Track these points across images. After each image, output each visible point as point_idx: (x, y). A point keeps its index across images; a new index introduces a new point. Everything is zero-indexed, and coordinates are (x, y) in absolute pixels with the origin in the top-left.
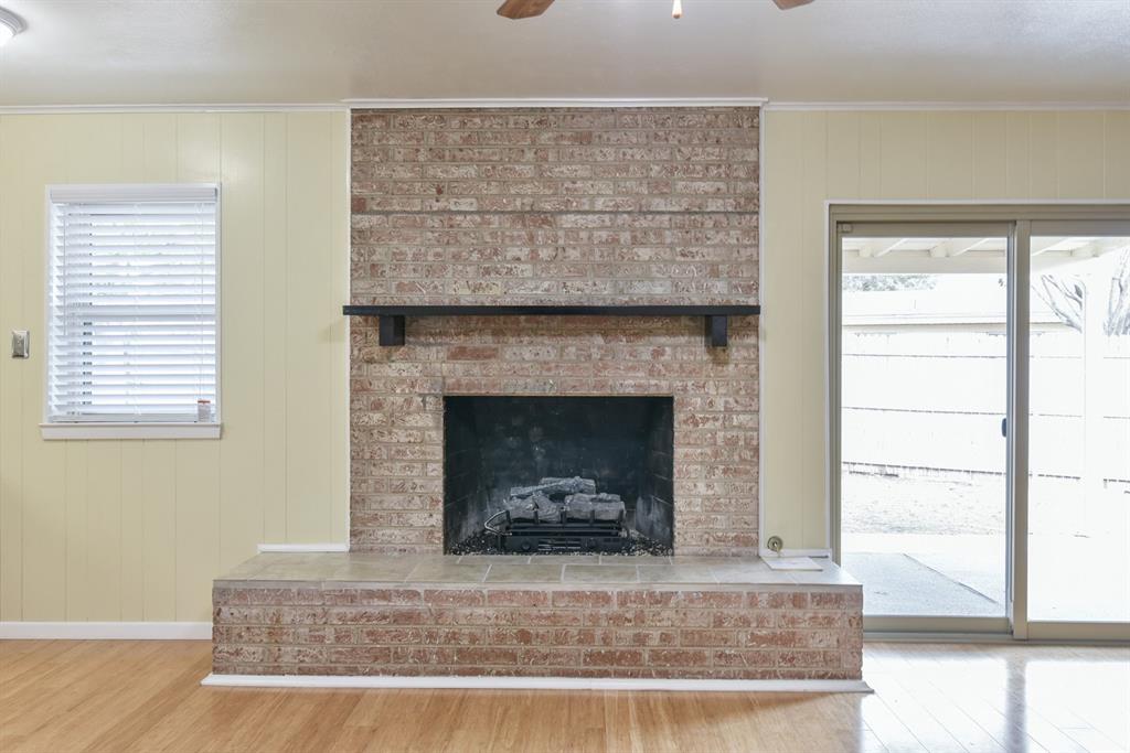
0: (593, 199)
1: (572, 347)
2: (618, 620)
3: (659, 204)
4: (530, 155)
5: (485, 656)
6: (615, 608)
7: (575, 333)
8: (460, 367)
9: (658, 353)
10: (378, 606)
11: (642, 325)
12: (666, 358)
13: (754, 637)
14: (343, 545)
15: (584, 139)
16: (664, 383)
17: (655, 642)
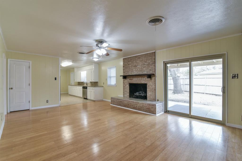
0: (140, 64)
1: (138, 79)
2: (135, 104)
3: (145, 64)
4: (135, 60)
5: (126, 106)
6: (135, 103)
7: (139, 77)
8: (130, 80)
9: (146, 79)
10: (119, 100)
11: (144, 76)
12: (146, 80)
13: (146, 108)
14: (123, 96)
15: (139, 58)
16: (146, 82)
17: (138, 107)
